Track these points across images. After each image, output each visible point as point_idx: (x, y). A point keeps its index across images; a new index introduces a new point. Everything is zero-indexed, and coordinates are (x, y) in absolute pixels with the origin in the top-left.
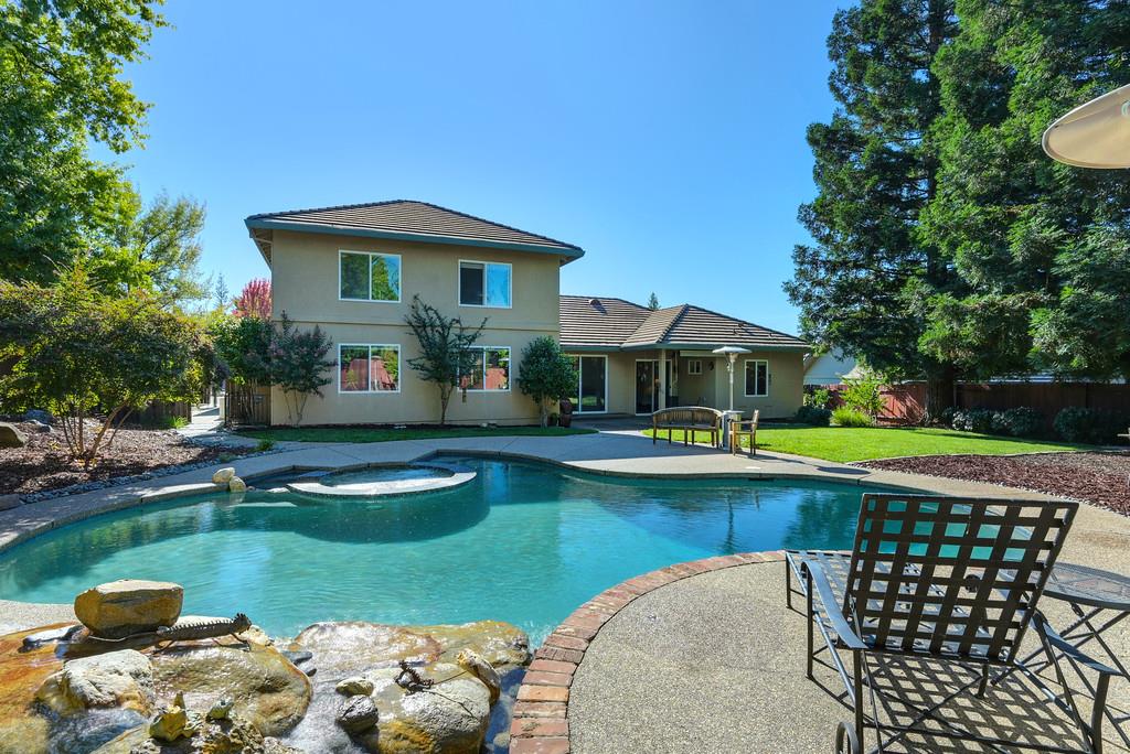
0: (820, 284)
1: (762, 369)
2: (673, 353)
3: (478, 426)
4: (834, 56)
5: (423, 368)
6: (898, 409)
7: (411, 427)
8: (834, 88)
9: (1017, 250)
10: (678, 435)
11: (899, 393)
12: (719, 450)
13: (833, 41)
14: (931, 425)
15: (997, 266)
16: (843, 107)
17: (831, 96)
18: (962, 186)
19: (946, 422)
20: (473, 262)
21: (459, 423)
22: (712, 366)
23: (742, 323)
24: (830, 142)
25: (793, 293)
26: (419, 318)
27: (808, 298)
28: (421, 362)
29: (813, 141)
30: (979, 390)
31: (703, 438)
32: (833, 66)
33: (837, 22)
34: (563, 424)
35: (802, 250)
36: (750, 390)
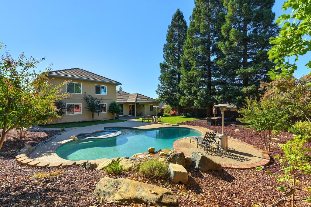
0: (162, 91)
1: (152, 106)
2: (137, 104)
3: (100, 121)
4: (164, 52)
5: (88, 109)
6: (173, 112)
7: (85, 122)
8: (164, 57)
9: (192, 91)
10: (147, 121)
11: (173, 110)
12: (154, 123)
13: (164, 49)
14: (178, 115)
15: (190, 93)
16: (165, 60)
17: (163, 58)
18: (185, 80)
19: (181, 115)
20: (98, 85)
22: (144, 106)
23: (148, 97)
24: (163, 67)
25: (157, 93)
26: (86, 97)
27: (160, 93)
28: (88, 107)
29: (161, 66)
30: (184, 109)
31: (150, 121)
32: (164, 53)
33: (164, 46)
34: (117, 119)
35: (159, 85)
36: (150, 110)
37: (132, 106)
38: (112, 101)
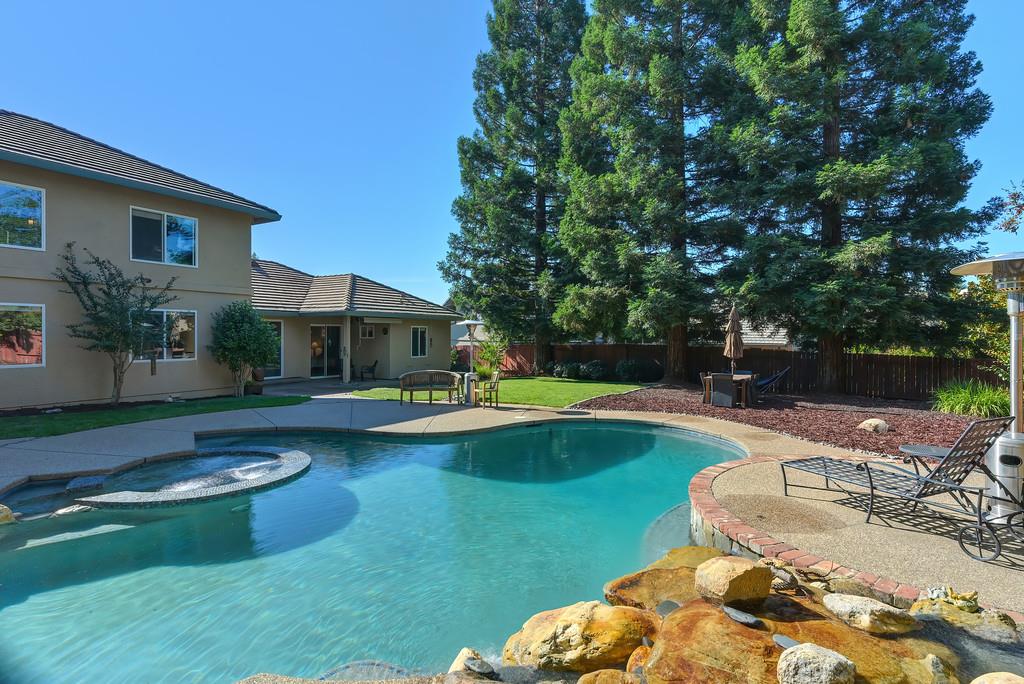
0: (465, 266)
1: (423, 333)
2: (356, 320)
3: (163, 402)
4: (478, 88)
5: (90, 335)
6: (510, 364)
7: (67, 409)
8: (476, 112)
9: (622, 260)
10: (421, 396)
11: (511, 353)
13: (476, 75)
14: (539, 375)
15: (608, 271)
16: (481, 129)
18: (583, 212)
19: (549, 373)
20: (149, 210)
21: (132, 400)
22: (386, 331)
23: (404, 294)
24: (475, 156)
25: (447, 273)
26: (75, 272)
27: (457, 277)
28: (87, 328)
29: (463, 151)
30: (565, 349)
31: (441, 397)
32: (475, 95)
33: (478, 61)
34: (253, 393)
35: (455, 239)
36: (415, 353)
37: (326, 330)
38: (227, 302)
